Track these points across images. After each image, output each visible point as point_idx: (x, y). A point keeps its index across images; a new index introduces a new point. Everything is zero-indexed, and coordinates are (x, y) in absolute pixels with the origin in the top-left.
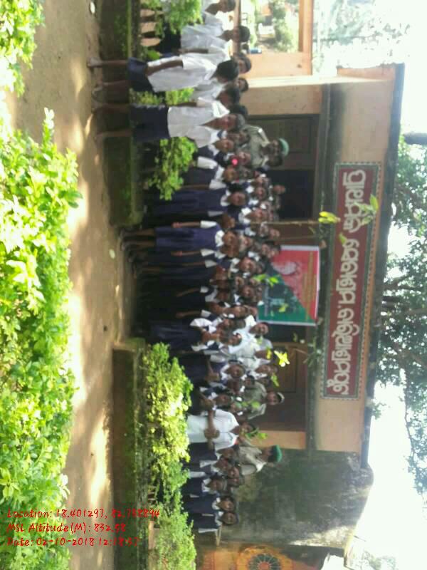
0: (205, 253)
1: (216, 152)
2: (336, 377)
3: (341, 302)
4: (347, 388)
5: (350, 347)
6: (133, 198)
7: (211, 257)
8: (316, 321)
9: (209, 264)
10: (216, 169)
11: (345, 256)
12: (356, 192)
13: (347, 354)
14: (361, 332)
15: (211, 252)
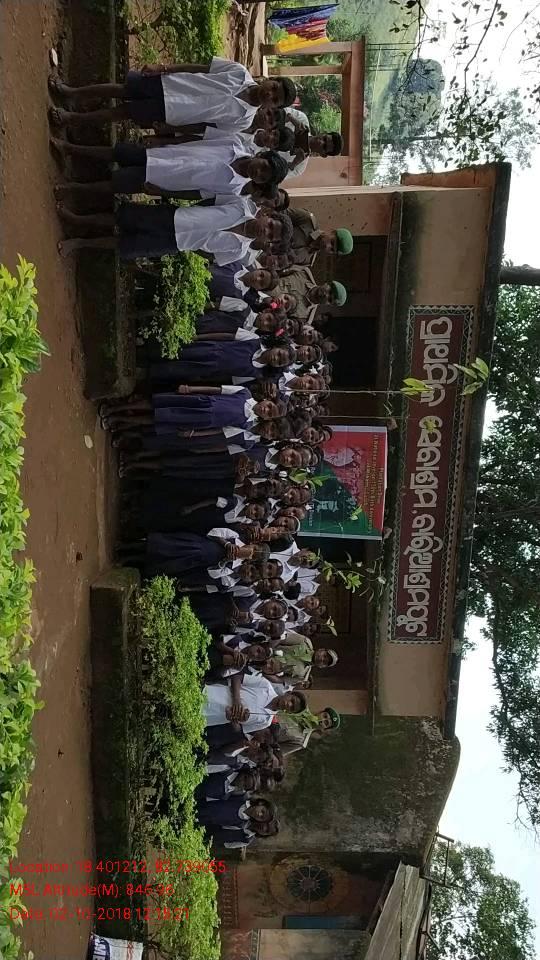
0: (230, 432)
1: (245, 290)
2: (409, 612)
4: (425, 627)
5: (429, 569)
7: (238, 440)
8: (383, 534)
9: (234, 450)
10: (246, 312)
11: (423, 440)
12: (438, 349)
13: (425, 579)
14: (445, 547)
15: (238, 431)
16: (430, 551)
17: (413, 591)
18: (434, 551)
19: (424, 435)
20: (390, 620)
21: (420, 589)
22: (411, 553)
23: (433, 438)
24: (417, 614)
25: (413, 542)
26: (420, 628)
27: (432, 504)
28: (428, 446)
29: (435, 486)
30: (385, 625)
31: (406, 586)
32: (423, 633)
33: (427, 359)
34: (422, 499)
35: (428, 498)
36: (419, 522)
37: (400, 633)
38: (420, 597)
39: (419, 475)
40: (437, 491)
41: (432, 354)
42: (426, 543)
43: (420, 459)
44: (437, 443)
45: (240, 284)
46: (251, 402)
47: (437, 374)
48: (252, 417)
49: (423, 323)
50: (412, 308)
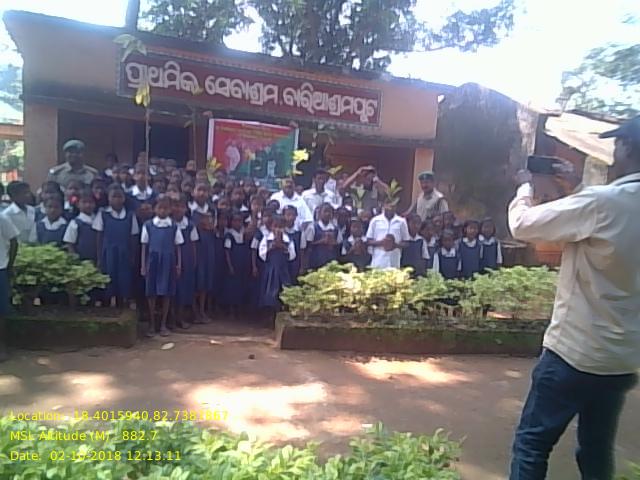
0: (180, 239)
1: (62, 221)
2: (358, 112)
3: (276, 101)
4: (371, 101)
5: (326, 95)
7: (186, 233)
8: (295, 128)
9: (194, 236)
10: (79, 222)
11: (225, 92)
12: (151, 76)
13: (333, 98)
14: (310, 81)
15: (179, 233)
16: (312, 93)
17: (342, 109)
18: (312, 89)
19: (220, 91)
20: (363, 127)
21: (341, 103)
22: (313, 108)
23: (222, 85)
24: (360, 107)
25: (304, 106)
26: (371, 105)
27: (275, 88)
28: (229, 89)
29: (261, 85)
30: (368, 131)
31: (338, 114)
32: (375, 103)
33: (160, 84)
34: (271, 96)
35: (270, 92)
36: (289, 100)
37: (373, 119)
38: (347, 103)
39: (252, 97)
40: (265, 84)
41: (156, 80)
42: (306, 96)
43: (239, 96)
44: (227, 81)
45: (55, 226)
46: (156, 220)
47: (172, 77)
48: (168, 221)
49: (131, 85)
50: (118, 93)
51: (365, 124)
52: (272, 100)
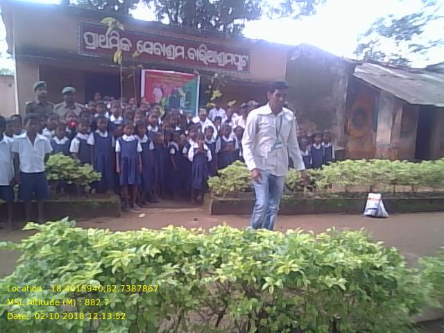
0: (140, 149)
1: (66, 139)
2: (236, 64)
3: (183, 57)
4: (244, 56)
5: (215, 52)
6: (99, 200)
7: (145, 145)
8: (197, 75)
9: (151, 147)
10: (79, 139)
11: (150, 51)
12: (101, 41)
13: (220, 54)
14: (205, 43)
15: (139, 145)
18: (206, 49)
19: (147, 50)
20: (240, 74)
21: (225, 58)
22: (207, 62)
23: (148, 46)
24: (237, 60)
25: (201, 60)
26: (244, 59)
27: (183, 48)
28: (152, 49)
29: (173, 46)
30: (243, 76)
31: (223, 65)
32: (247, 57)
33: (106, 46)
34: (180, 54)
35: (179, 51)
36: (191, 56)
37: (246, 68)
38: (229, 58)
39: (168, 54)
40: (176, 45)
41: (104, 44)
42: (202, 53)
43: (159, 54)
44: (151, 44)
45: (62, 142)
46: (125, 137)
47: (114, 42)
51: (241, 71)
52: (181, 56)
